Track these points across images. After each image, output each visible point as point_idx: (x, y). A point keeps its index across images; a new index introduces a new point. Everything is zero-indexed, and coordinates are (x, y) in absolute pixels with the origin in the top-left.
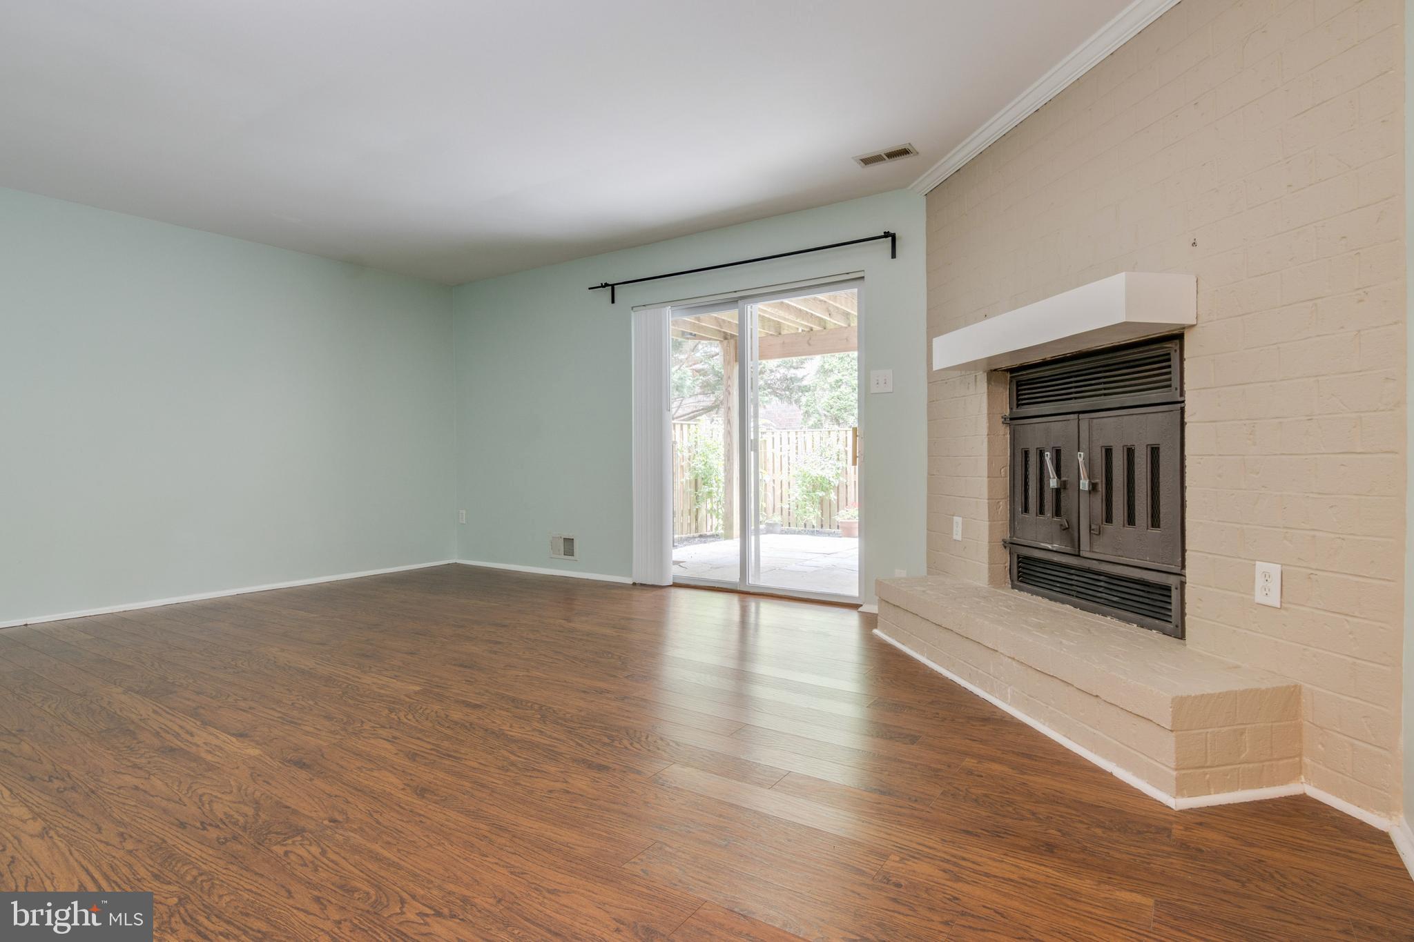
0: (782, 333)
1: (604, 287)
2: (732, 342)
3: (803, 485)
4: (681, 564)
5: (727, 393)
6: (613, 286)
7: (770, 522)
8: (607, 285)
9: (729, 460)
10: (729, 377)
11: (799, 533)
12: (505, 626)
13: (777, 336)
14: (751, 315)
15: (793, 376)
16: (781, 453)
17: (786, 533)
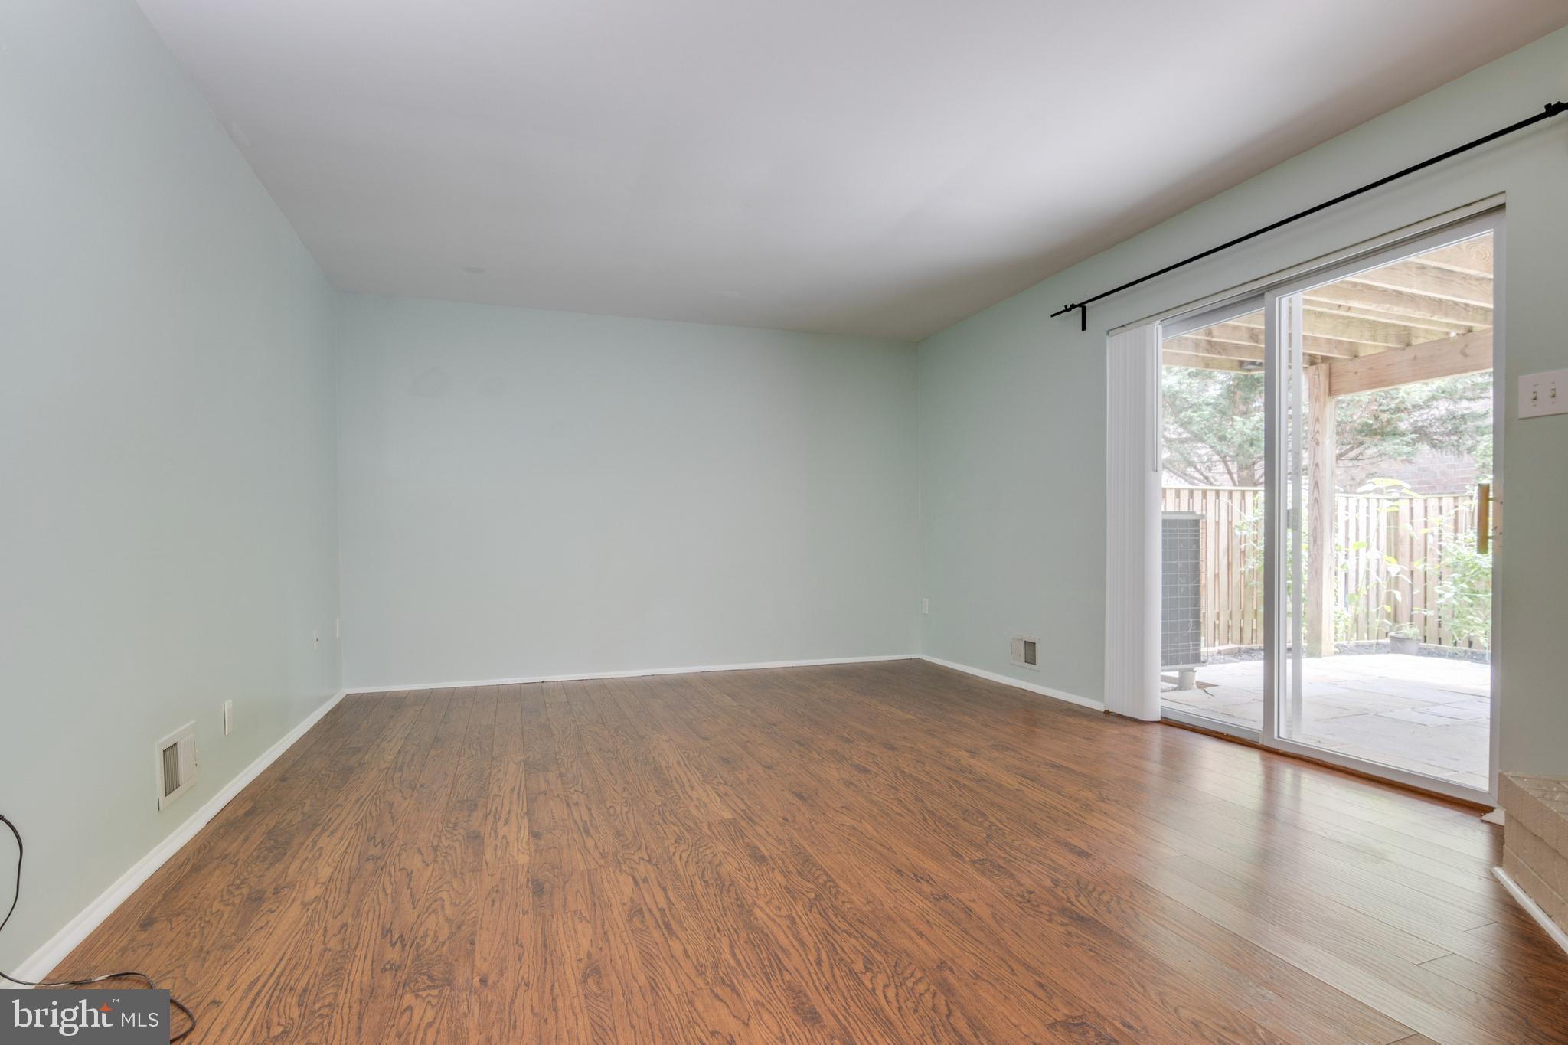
0: (1414, 342)
1: (1069, 310)
2: (1324, 367)
3: (1463, 581)
4: (1207, 689)
5: (1314, 444)
6: (1082, 306)
7: (1399, 636)
8: (1073, 306)
9: (1315, 541)
10: (1317, 420)
11: (1454, 656)
12: (893, 749)
13: (1404, 349)
14: (1290, 313)
15: (1466, 412)
16: (1426, 531)
17: (1430, 653)
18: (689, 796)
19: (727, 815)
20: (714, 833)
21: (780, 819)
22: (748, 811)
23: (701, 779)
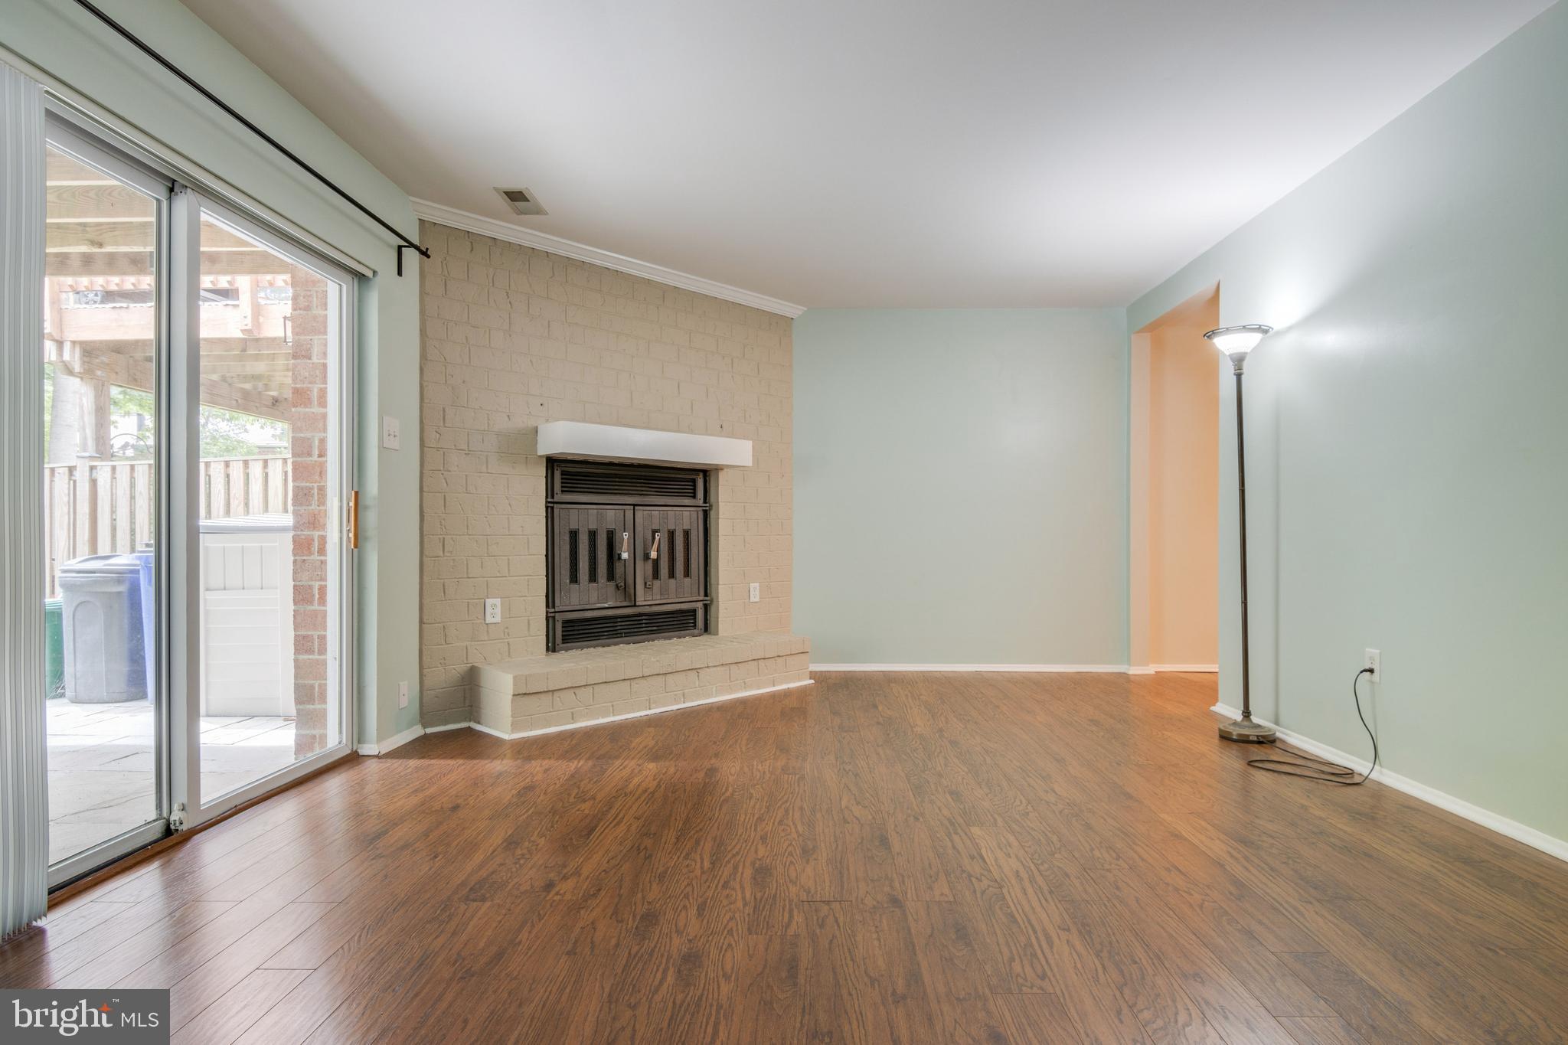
18: (1022, 862)
19: (976, 830)
20: (992, 815)
21: (921, 820)
22: (952, 832)
23: (1005, 891)
